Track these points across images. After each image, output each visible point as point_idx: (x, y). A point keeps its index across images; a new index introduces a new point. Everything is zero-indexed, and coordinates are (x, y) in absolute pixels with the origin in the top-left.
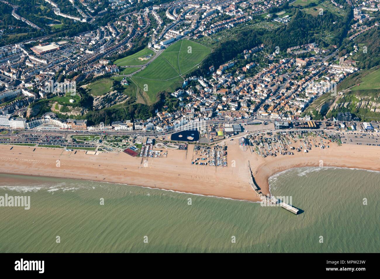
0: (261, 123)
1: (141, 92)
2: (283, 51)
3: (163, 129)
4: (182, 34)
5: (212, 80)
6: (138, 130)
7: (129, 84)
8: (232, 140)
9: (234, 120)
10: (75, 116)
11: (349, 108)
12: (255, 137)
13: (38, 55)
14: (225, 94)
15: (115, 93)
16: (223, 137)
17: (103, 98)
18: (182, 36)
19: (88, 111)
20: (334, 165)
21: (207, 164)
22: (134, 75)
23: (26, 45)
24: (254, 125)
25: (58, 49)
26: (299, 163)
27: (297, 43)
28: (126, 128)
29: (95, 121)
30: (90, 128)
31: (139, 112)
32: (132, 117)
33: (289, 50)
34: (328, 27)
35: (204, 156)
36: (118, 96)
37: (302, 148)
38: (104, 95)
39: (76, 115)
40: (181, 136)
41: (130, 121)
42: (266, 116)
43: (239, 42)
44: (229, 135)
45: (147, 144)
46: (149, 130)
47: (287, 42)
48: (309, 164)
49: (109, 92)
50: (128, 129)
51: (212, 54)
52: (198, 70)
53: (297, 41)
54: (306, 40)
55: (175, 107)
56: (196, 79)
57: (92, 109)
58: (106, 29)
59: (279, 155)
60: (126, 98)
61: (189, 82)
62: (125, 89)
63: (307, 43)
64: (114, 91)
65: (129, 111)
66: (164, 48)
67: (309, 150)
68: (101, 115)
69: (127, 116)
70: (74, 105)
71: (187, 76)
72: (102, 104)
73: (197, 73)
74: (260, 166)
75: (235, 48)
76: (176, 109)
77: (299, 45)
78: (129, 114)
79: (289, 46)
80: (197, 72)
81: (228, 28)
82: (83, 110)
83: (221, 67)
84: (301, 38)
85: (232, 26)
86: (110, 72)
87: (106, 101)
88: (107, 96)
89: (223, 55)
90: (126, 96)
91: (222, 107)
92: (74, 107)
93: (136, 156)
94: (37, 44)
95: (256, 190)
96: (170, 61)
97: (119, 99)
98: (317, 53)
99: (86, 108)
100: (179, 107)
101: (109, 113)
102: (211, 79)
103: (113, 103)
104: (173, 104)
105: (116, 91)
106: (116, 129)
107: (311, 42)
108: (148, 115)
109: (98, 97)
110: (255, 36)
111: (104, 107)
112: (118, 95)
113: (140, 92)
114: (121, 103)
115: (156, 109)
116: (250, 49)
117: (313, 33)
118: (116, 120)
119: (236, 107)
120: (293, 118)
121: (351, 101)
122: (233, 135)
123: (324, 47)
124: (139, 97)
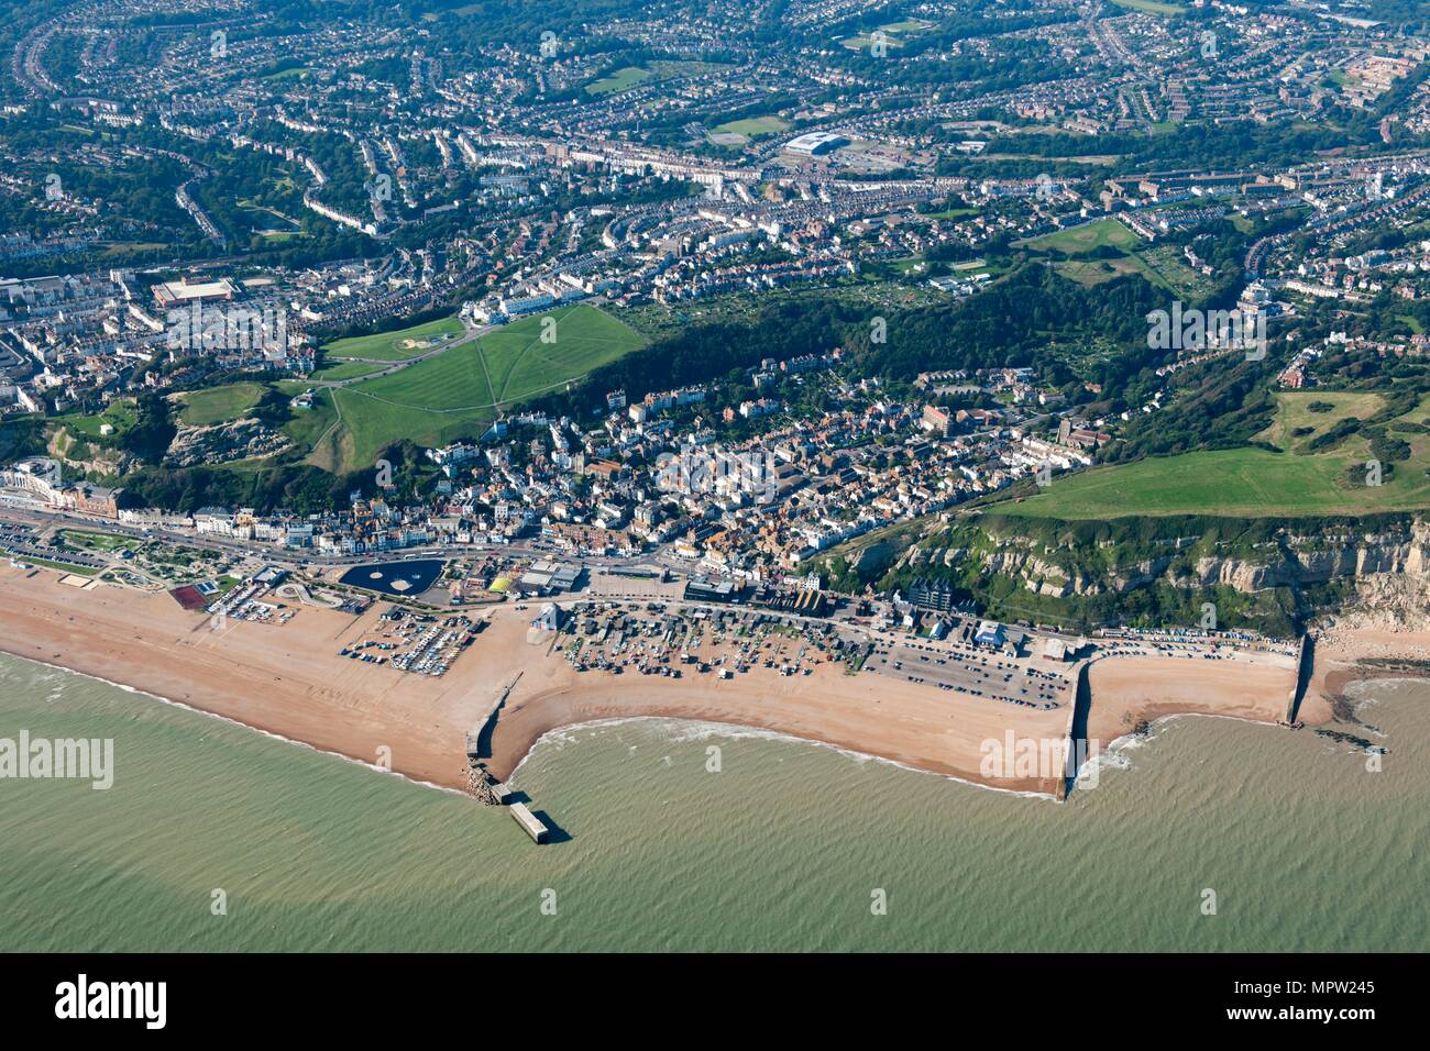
0: (657, 576)
1: (340, 434)
2: (900, 380)
3: (336, 549)
4: (589, 289)
5: (600, 431)
6: (264, 539)
7: (313, 408)
8: (522, 609)
9: (579, 556)
10: (101, 474)
11: (958, 569)
12: (602, 610)
13: (160, 306)
14: (607, 476)
15: (249, 426)
16: (499, 597)
17: (207, 434)
18: (588, 295)
19: (142, 464)
20: (786, 727)
21: (382, 661)
22: (351, 385)
23: (140, 277)
24: (627, 579)
25: (228, 297)
26: (678, 705)
27: (962, 362)
28: (228, 529)
29: (149, 496)
30: (128, 516)
31: (296, 491)
32: (268, 502)
33: (923, 379)
34: (1115, 328)
35: (399, 637)
36: (259, 435)
37: (718, 663)
38: (212, 425)
39: (105, 474)
40: (377, 575)
41: (252, 510)
42: (688, 559)
43: (757, 331)
44: (523, 593)
45: (255, 582)
46: (297, 547)
47: (924, 353)
48: (709, 714)
49: (232, 421)
50: (235, 532)
51: (635, 353)
52: (563, 398)
53: (964, 353)
54: (997, 355)
55: (420, 492)
56: (543, 421)
57: (156, 461)
58: (414, 257)
59: (632, 672)
60: (280, 445)
61: (514, 429)
62: (295, 418)
63: (1001, 366)
64: (249, 417)
65: (268, 484)
66: (505, 321)
67: (737, 673)
68: (173, 481)
69: (253, 496)
70: (105, 443)
71: (518, 409)
72: (195, 451)
73: (551, 405)
74: (543, 694)
75: (729, 349)
76: (420, 499)
77: (968, 368)
78: (264, 492)
79: (929, 366)
80: (554, 400)
81: (752, 287)
82: (128, 460)
83: (649, 398)
84: (981, 346)
85: (771, 282)
86: (284, 368)
87: (211, 443)
88: (220, 430)
89: (677, 362)
90: (283, 438)
91: (568, 511)
92: (104, 448)
93: (196, 608)
94: (174, 277)
95: (470, 755)
96: (490, 359)
97: (256, 446)
98: (1016, 400)
99: (138, 453)
100: (433, 494)
101: (202, 478)
102: (595, 428)
103: (234, 452)
104: (414, 481)
105: (255, 420)
106: (201, 527)
107: (1015, 364)
108: (322, 505)
109: (193, 428)
110: (826, 320)
111: (202, 460)
112: (257, 433)
113: (335, 434)
114: (257, 460)
115: (354, 490)
116: (786, 358)
117: (1048, 339)
118: (217, 505)
119: (612, 518)
120: (765, 575)
121: (968, 546)
122: (535, 593)
123: (1055, 385)
124: (322, 447)
